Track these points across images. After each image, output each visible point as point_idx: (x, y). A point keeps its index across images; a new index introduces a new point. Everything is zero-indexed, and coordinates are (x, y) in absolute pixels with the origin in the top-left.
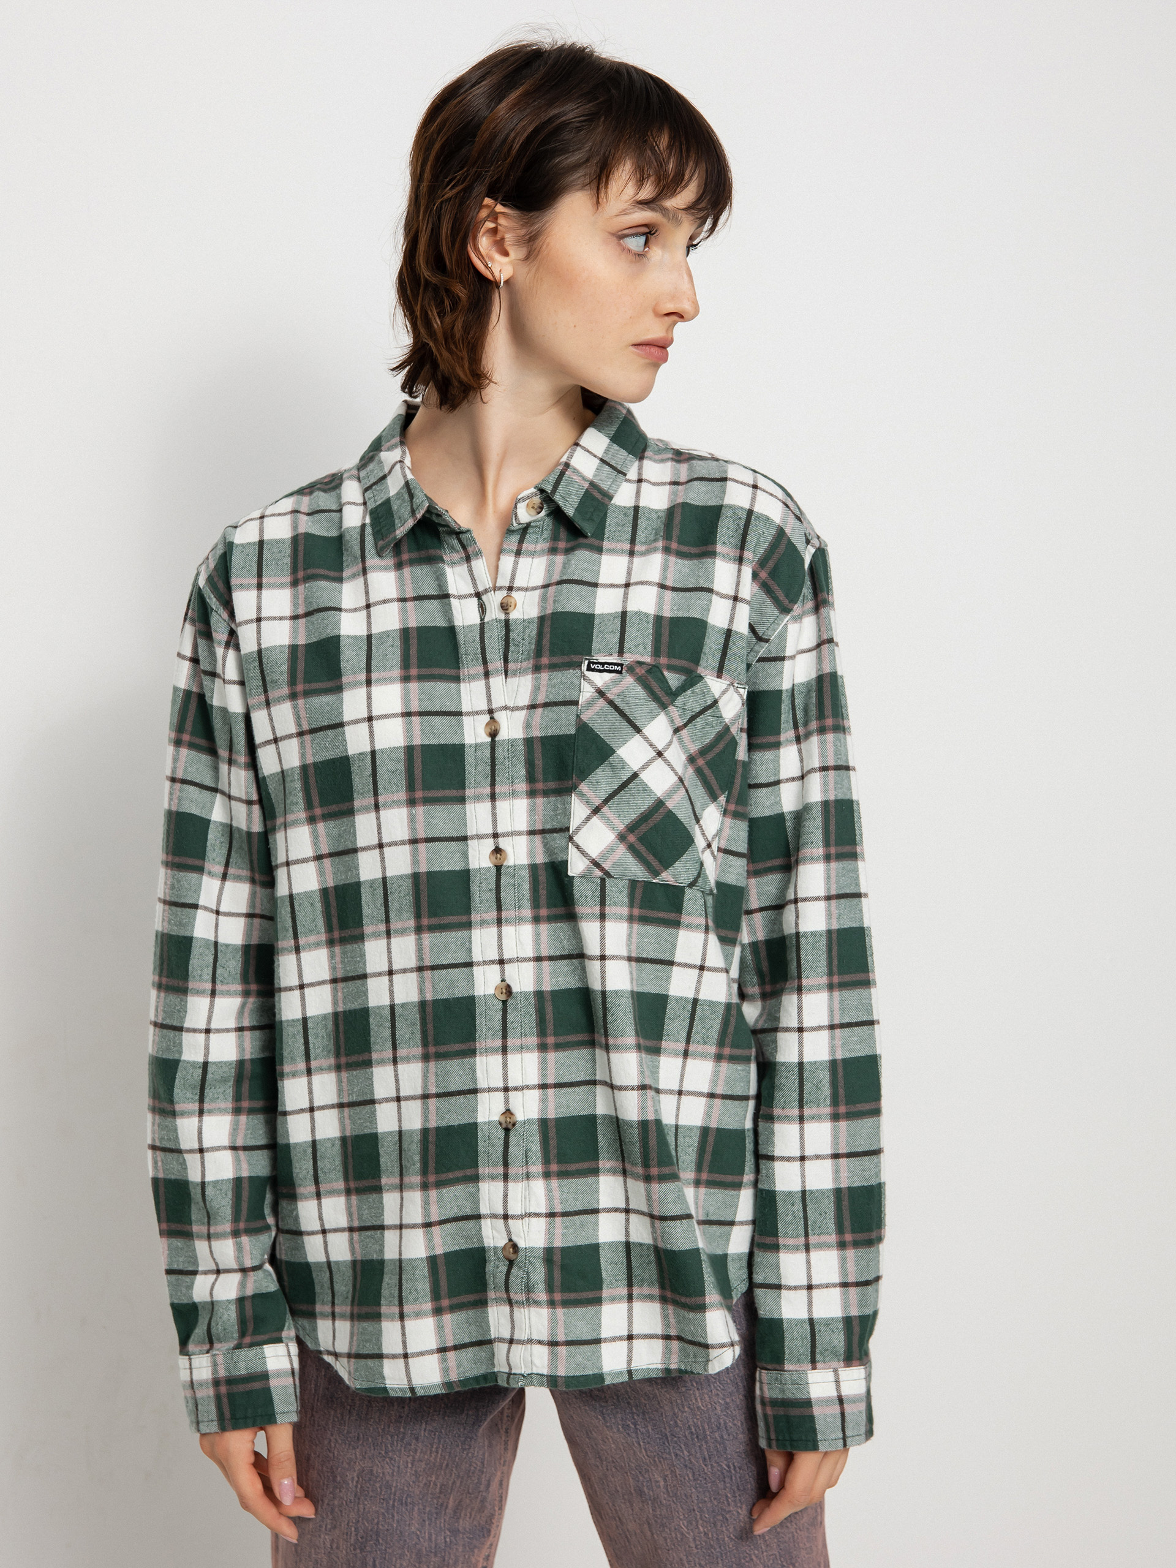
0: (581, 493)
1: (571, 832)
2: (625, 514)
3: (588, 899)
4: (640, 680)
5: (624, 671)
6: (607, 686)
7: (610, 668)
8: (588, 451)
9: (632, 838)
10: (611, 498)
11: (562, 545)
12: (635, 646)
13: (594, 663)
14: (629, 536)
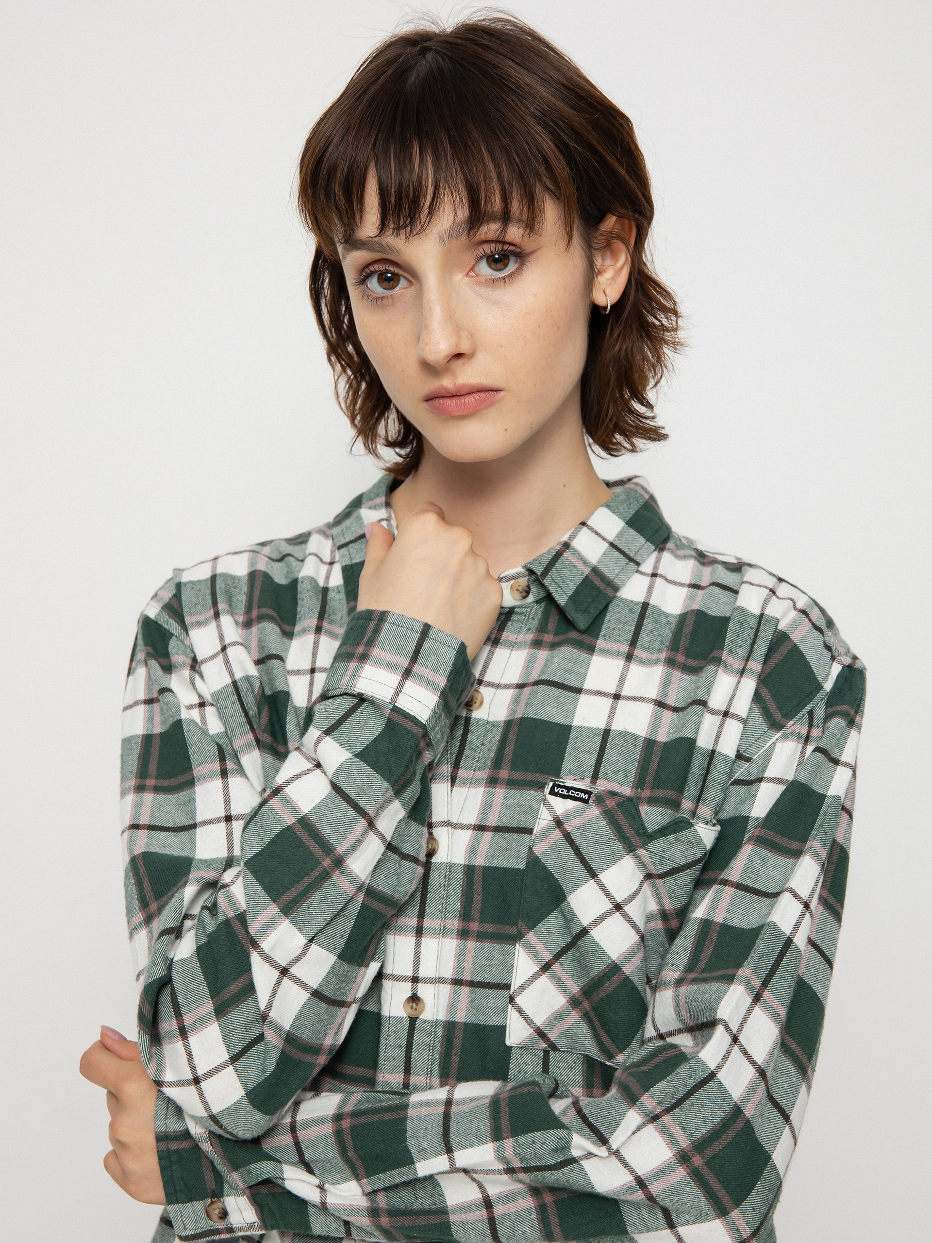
0: (579, 580)
1: (512, 991)
2: (631, 610)
4: (608, 815)
5: (591, 801)
6: (568, 815)
7: (575, 794)
8: (597, 533)
9: (587, 1004)
10: (616, 589)
11: (548, 638)
12: (614, 771)
13: (559, 786)
14: (629, 636)
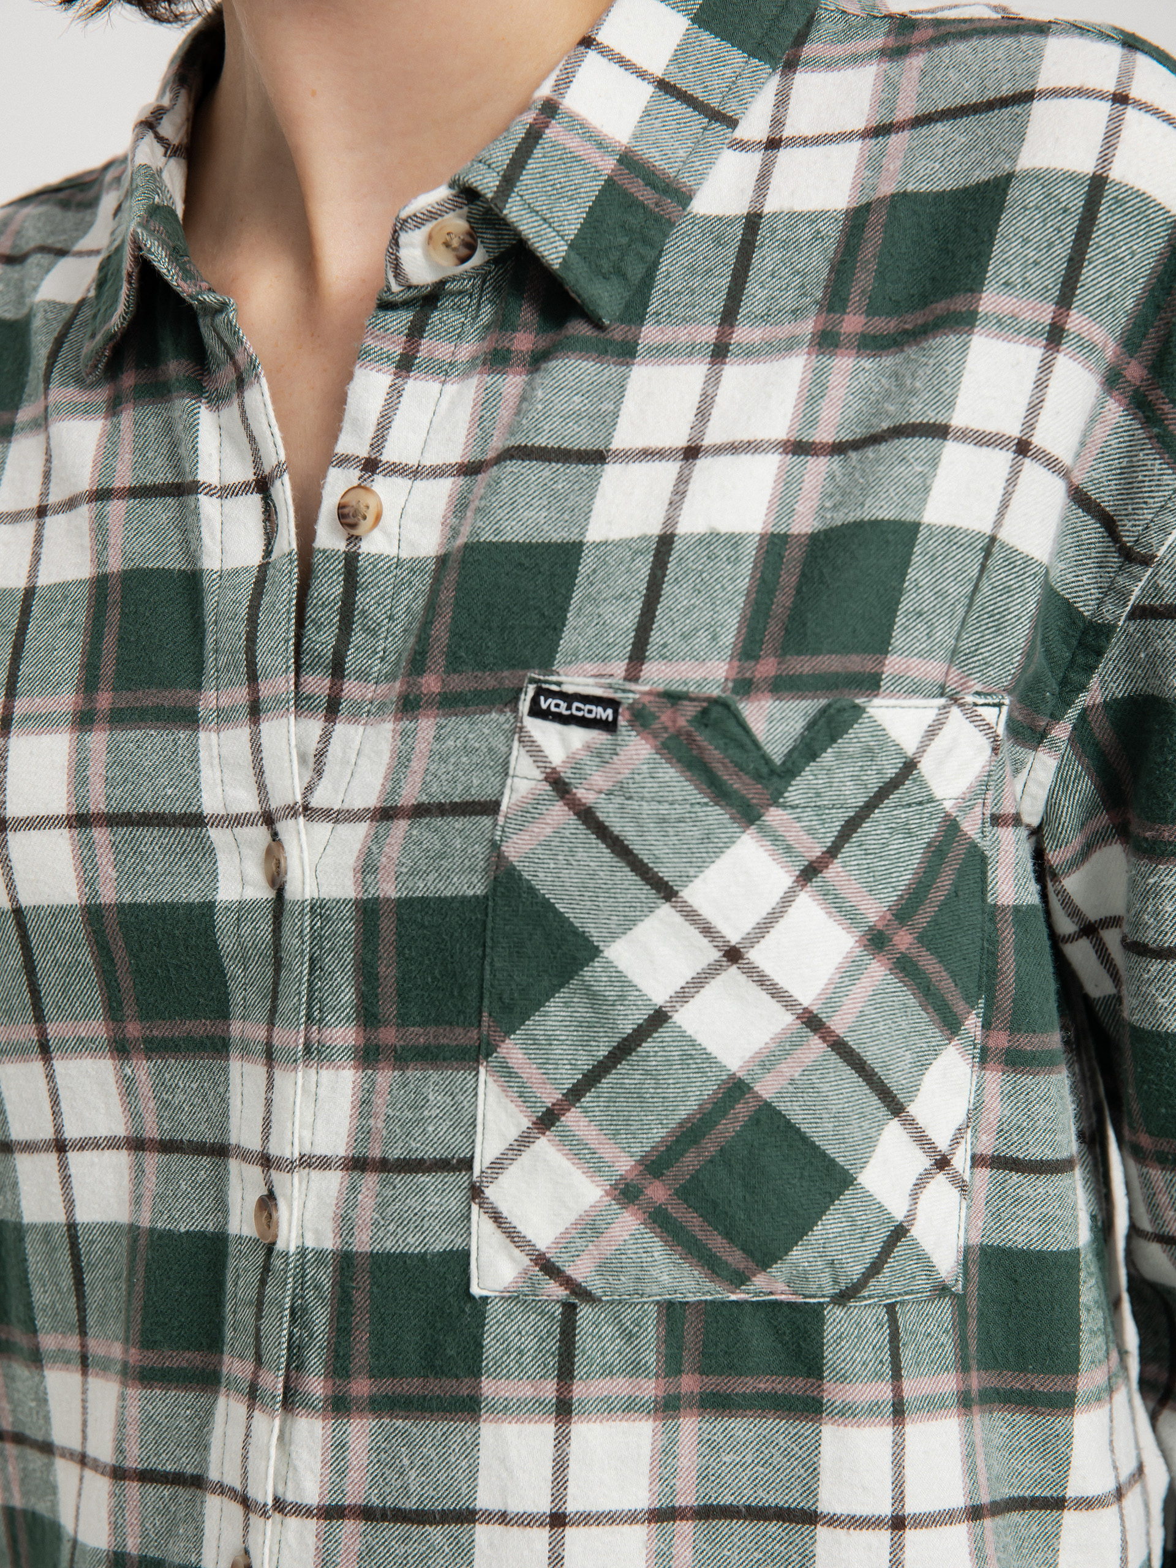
1: (477, 1173)
2: (718, 241)
3: (526, 1359)
5: (622, 722)
6: (578, 766)
7: (587, 710)
8: (620, 61)
9: (658, 1192)
10: (684, 198)
12: (685, 637)
13: (548, 694)
14: (718, 304)
